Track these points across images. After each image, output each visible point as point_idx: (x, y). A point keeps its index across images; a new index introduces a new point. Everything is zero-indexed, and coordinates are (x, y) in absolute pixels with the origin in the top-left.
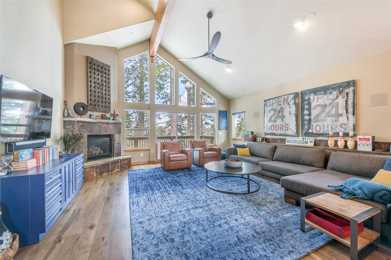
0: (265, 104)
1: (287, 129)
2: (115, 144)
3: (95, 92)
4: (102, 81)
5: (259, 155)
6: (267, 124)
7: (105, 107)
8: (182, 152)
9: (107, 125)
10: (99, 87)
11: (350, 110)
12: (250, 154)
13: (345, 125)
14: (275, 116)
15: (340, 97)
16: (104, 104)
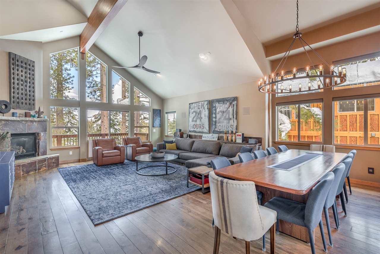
0: (189, 107)
1: (203, 128)
2: (40, 143)
3: (18, 89)
4: (26, 77)
5: (183, 149)
6: (191, 123)
7: (30, 104)
8: (116, 148)
9: (31, 124)
10: (23, 84)
11: (235, 116)
12: (177, 148)
13: (232, 126)
14: (196, 117)
15: (230, 107)
16: (28, 101)
